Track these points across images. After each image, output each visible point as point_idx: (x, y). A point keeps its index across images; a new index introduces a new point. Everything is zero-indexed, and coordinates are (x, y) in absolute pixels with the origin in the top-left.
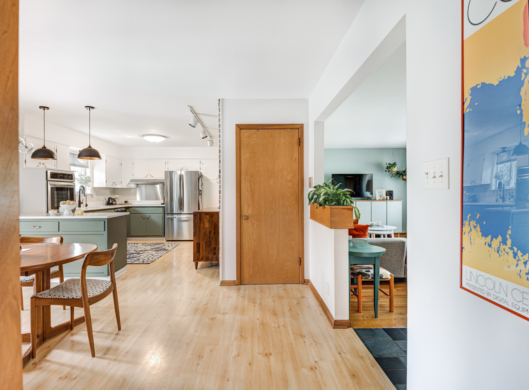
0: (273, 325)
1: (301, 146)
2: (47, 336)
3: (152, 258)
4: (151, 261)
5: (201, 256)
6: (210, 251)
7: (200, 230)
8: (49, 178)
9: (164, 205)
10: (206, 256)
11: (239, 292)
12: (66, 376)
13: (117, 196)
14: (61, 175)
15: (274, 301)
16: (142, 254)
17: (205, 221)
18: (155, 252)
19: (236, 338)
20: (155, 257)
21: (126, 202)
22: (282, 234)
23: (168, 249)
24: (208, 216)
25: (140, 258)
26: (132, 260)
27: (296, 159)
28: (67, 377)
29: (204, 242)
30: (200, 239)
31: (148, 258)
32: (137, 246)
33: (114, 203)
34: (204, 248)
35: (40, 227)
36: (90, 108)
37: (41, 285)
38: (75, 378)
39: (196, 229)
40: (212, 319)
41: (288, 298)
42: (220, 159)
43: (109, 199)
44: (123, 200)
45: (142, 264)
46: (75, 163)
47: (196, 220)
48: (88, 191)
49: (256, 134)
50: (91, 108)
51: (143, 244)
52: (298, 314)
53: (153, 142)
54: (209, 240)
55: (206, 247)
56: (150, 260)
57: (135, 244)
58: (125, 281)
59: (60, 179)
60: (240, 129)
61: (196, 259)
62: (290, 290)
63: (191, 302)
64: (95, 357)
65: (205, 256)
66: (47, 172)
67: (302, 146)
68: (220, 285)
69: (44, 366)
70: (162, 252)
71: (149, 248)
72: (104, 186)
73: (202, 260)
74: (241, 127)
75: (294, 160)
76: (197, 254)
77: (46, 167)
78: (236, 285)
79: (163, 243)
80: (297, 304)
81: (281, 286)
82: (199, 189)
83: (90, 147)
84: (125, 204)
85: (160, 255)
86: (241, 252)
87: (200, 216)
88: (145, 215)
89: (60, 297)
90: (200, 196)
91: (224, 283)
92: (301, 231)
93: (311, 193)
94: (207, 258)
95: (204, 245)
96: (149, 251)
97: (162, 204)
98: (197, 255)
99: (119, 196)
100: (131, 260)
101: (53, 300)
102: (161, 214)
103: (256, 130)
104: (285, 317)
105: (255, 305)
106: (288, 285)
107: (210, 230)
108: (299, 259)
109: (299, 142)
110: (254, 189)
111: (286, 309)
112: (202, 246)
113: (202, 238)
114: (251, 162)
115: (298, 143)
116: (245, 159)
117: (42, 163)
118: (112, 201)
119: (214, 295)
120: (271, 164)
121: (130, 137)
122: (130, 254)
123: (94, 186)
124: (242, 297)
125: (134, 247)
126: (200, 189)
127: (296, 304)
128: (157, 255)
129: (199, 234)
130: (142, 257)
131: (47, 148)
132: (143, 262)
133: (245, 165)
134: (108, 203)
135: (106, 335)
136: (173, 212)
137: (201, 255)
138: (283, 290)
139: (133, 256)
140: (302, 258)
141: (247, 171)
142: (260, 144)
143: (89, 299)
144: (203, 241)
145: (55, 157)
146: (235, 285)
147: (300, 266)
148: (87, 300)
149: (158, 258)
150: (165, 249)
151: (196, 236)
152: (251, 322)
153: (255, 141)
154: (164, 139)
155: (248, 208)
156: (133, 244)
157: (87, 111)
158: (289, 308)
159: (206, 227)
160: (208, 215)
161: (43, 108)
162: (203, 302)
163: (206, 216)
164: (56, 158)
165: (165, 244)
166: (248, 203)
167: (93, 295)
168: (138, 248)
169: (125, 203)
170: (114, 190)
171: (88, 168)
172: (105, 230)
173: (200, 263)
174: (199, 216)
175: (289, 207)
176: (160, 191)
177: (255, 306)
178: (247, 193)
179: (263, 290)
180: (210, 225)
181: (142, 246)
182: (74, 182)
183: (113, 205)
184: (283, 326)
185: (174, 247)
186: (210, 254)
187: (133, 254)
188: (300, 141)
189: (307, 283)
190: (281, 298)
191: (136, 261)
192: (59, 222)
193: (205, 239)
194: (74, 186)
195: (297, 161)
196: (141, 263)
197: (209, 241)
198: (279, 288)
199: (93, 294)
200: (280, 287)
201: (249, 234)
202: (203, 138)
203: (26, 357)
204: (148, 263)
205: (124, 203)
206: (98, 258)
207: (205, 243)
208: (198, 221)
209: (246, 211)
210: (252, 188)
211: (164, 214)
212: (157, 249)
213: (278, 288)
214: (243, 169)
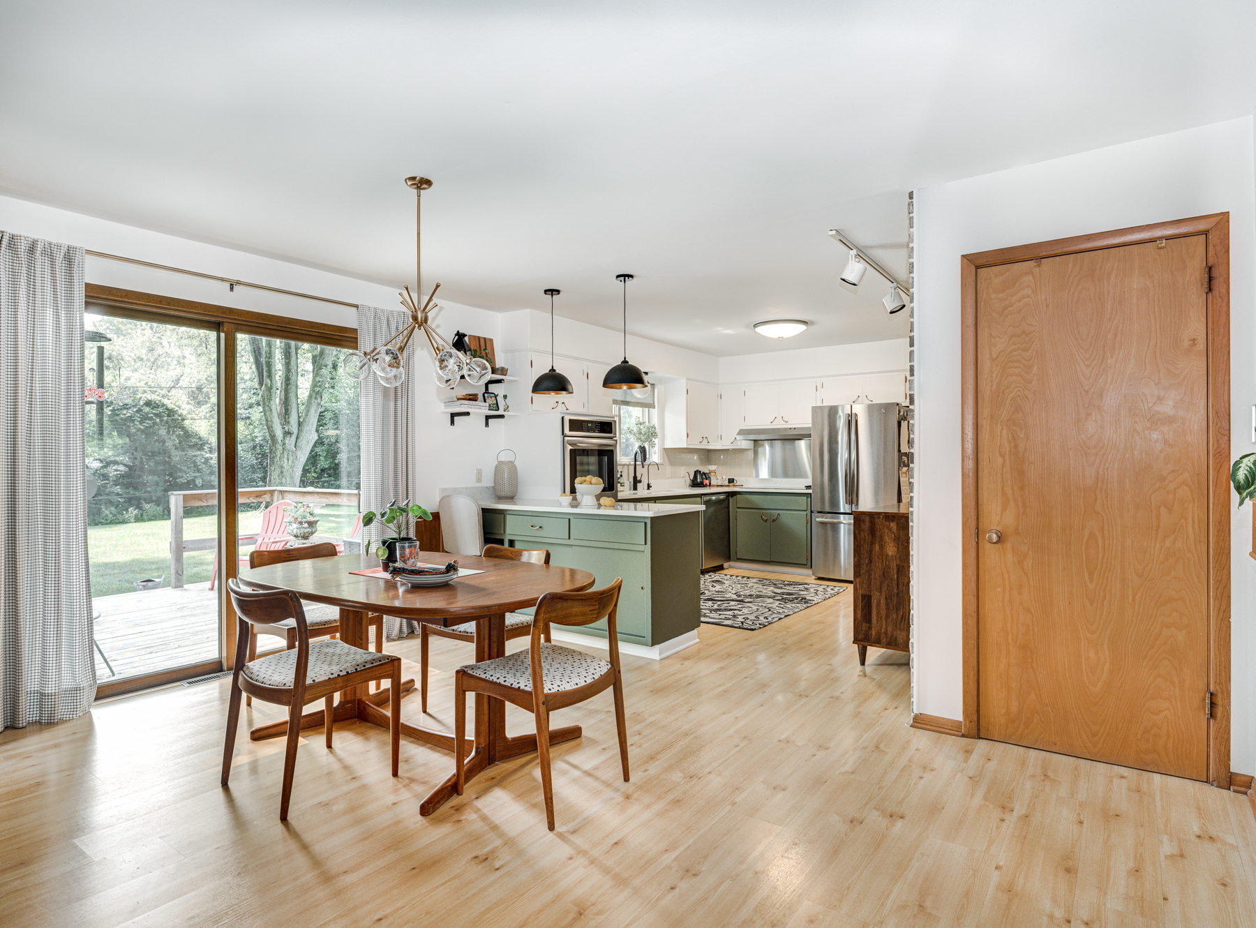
0: (1047, 905)
1: (1216, 292)
2: (497, 754)
3: (766, 618)
4: (760, 624)
5: (874, 632)
6: (901, 621)
7: (870, 561)
8: (567, 431)
9: (810, 491)
10: (889, 634)
11: (966, 761)
12: (486, 857)
13: (713, 468)
14: (590, 425)
15: (1081, 822)
16: (748, 604)
17: (886, 538)
18: (779, 602)
19: (903, 907)
20: (774, 616)
21: (731, 481)
22: (1134, 600)
23: (812, 598)
24: (893, 525)
25: (740, 613)
26: (721, 617)
27: (1194, 340)
28: (487, 859)
29: (884, 594)
30: (870, 584)
31: (756, 617)
32: (747, 582)
33: (707, 482)
34: (883, 612)
35: (540, 527)
36: (626, 276)
37: (484, 648)
38: (497, 869)
39: (860, 556)
40: (851, 822)
41: (1142, 826)
42: (912, 364)
43: (696, 472)
44: (724, 477)
45: (739, 628)
46: (628, 400)
47: (860, 534)
48: (655, 456)
49: (1032, 274)
50: (627, 278)
51: (761, 580)
52: (1165, 899)
53: (776, 337)
54: (896, 591)
55: (888, 608)
56: (757, 622)
57: (744, 577)
58: (687, 663)
59: (588, 432)
60: (977, 267)
61: (861, 636)
62: (1158, 797)
63: (814, 755)
64: (555, 832)
65: (886, 633)
66: (563, 418)
67: (1224, 291)
68: (912, 726)
69: (465, 819)
70: (793, 605)
71: (769, 590)
72: (684, 445)
73: (877, 642)
74: (980, 262)
75: (1186, 344)
76: (865, 626)
77: (567, 409)
78: (963, 736)
79: (806, 584)
80: (1172, 856)
81: (1126, 775)
82: (899, 451)
83: (625, 362)
84: (729, 486)
85: (786, 611)
86: (978, 638)
87: (872, 523)
88: (769, 511)
89: (498, 681)
90: (905, 469)
91: (921, 722)
92: (1216, 598)
93: (1245, 460)
94: (890, 639)
95: (883, 601)
96: (767, 599)
97: (808, 487)
98: (864, 628)
99: (716, 466)
100: (720, 614)
101: (488, 685)
102: (805, 513)
103: (1032, 263)
104: (1105, 894)
105: (1006, 817)
106: (1157, 777)
107: (898, 563)
108: (1208, 695)
109: (1207, 279)
110: (1026, 449)
111: (1121, 865)
112: (878, 604)
113: (878, 583)
114: (1016, 364)
115: (1202, 285)
116: (994, 356)
117: (560, 403)
118: (703, 479)
119: (882, 751)
120: (1088, 366)
121: (728, 332)
122: (723, 601)
123: (667, 446)
124: (968, 779)
125: (739, 585)
126: (904, 449)
127: (1166, 857)
128: (781, 611)
129: (869, 571)
130: (745, 611)
131: (557, 371)
132: (742, 623)
133: (994, 375)
134: (695, 484)
135: (596, 784)
136: (838, 507)
137: (873, 629)
138: (1129, 789)
139: (728, 605)
140: (1219, 695)
141: (1001, 394)
142: (1047, 306)
143: (547, 696)
144: (881, 592)
145: (569, 387)
146: (958, 736)
147: (1212, 721)
148: (541, 699)
149: (780, 619)
150: (805, 599)
151: (860, 575)
152: (971, 873)
153: (1028, 297)
154: (802, 328)
155: (1004, 508)
156: (740, 578)
157: (619, 284)
158: (1131, 864)
159: (887, 555)
160: (893, 521)
161: (550, 293)
162: (845, 763)
163: (887, 523)
164: (571, 391)
165: (809, 586)
166: (1004, 493)
167: (559, 688)
168: (746, 588)
169: (729, 482)
170: (708, 455)
171: (654, 408)
172: (646, 544)
173: (874, 653)
174: (867, 524)
175: (1163, 511)
176: (808, 457)
177: (1003, 820)
178: (1000, 460)
179: (1050, 773)
180: (901, 549)
181: (756, 586)
182: (616, 439)
183: (704, 486)
184: (1087, 924)
185: (827, 596)
186: (900, 629)
187: (731, 600)
188: (1213, 275)
189: (1243, 789)
190: (1110, 816)
191: (729, 619)
192: (569, 519)
193: (884, 588)
194: (615, 446)
195: (1201, 346)
196: (738, 626)
197: (898, 594)
198: (1116, 781)
199: (559, 686)
200: (1123, 777)
201: (1008, 589)
202: (891, 313)
203: (447, 787)
204: (753, 627)
205: (727, 484)
206: (566, 609)
207: (886, 599)
208: (865, 534)
209: (997, 516)
210: (1016, 446)
211: (811, 512)
212: (785, 596)
213: (1111, 781)
214: (987, 389)
